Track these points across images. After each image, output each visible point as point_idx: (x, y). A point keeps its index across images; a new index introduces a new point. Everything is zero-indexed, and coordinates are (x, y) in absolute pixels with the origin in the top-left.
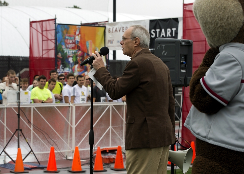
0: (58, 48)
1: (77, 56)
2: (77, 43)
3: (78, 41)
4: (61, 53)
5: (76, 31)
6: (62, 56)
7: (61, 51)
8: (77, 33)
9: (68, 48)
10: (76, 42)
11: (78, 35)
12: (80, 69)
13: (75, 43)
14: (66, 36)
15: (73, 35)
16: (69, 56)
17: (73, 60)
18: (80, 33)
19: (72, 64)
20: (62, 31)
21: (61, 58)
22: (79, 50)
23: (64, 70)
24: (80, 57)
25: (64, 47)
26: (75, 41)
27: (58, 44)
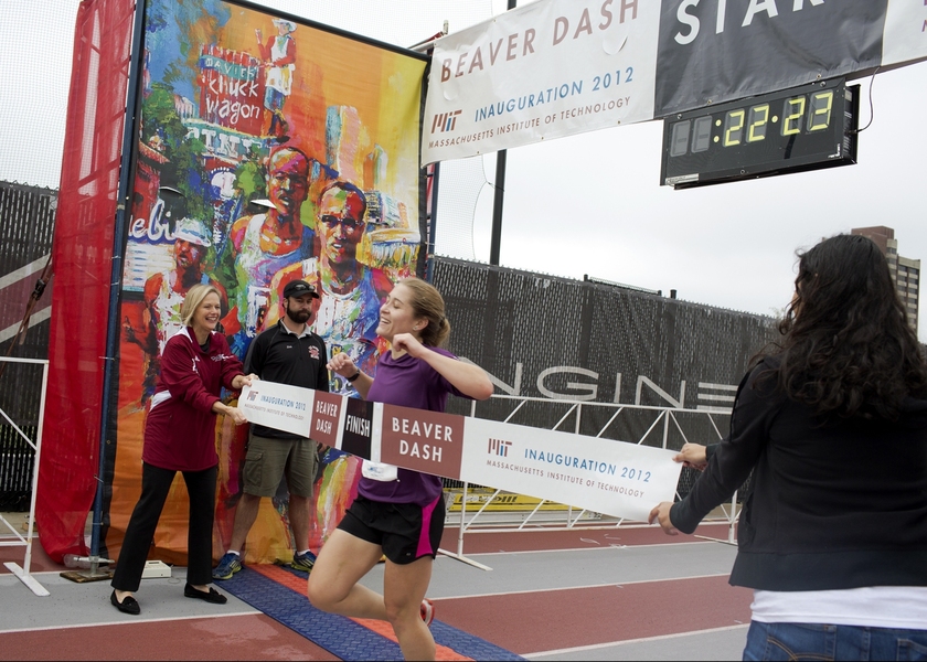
0: (150, 108)
1: (264, 171)
2: (274, 105)
3: (276, 94)
4: (163, 135)
5: (272, 41)
6: (167, 151)
7: (164, 126)
8: (278, 53)
9: (213, 118)
10: (268, 95)
11: (282, 64)
12: (278, 240)
13: (258, 101)
14: (206, 52)
15: (254, 55)
16: (216, 164)
17: (235, 184)
18: (291, 56)
19: (229, 204)
20: (184, 24)
21: (163, 159)
22: (283, 140)
23: (172, 230)
24: (281, 179)
25: (186, 106)
26: (261, 90)
27: (147, 82)
